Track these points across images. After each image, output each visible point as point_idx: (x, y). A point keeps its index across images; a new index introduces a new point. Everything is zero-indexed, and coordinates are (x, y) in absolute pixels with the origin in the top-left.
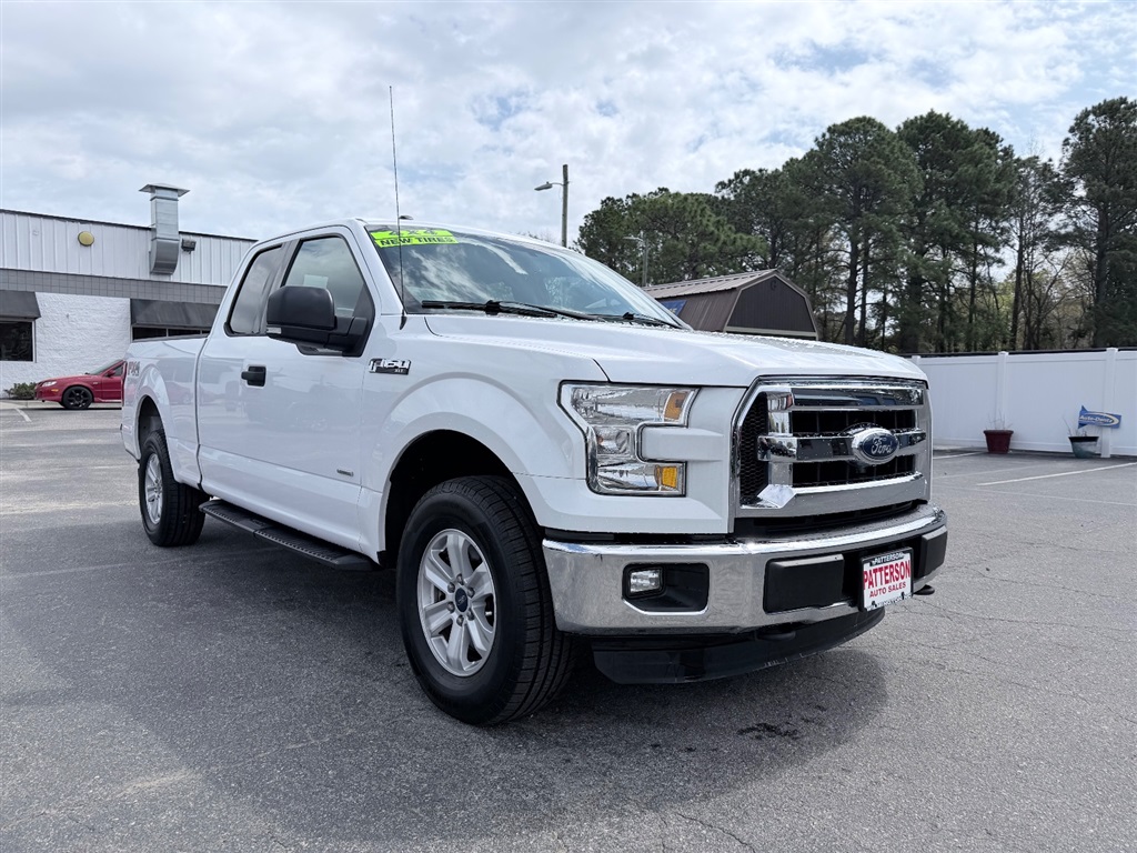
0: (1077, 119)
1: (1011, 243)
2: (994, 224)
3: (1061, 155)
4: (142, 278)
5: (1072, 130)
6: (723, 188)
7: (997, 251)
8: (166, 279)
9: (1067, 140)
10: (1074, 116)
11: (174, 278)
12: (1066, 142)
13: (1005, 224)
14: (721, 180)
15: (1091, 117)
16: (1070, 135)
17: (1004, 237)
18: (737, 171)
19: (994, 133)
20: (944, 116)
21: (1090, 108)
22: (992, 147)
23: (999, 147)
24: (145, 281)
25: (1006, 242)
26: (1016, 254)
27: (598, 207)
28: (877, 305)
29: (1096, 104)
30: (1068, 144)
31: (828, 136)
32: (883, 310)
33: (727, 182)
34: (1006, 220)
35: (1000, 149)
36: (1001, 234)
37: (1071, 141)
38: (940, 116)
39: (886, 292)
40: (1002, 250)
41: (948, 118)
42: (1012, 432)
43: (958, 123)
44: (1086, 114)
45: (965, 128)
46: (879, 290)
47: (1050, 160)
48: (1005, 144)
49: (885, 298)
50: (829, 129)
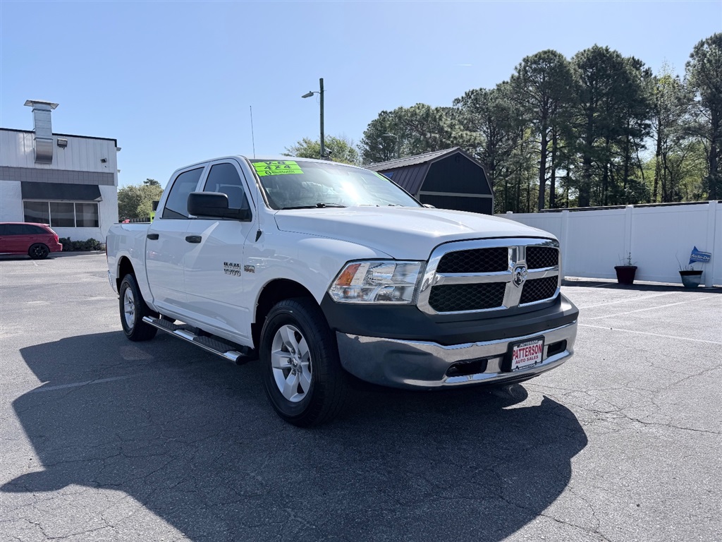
0: (695, 48)
1: (651, 135)
2: (639, 122)
3: (685, 73)
4: (29, 167)
5: (692, 56)
6: (458, 103)
7: (642, 140)
8: (46, 167)
9: (688, 63)
10: (694, 46)
11: (53, 166)
12: (688, 64)
13: (647, 122)
14: (456, 97)
15: (706, 46)
16: (690, 59)
17: (647, 131)
18: (467, 91)
19: (638, 60)
20: (604, 48)
21: (704, 40)
22: (638, 69)
23: (642, 69)
24: (31, 169)
25: (648, 134)
26: (656, 142)
27: (377, 117)
28: (562, 178)
29: (709, 37)
30: (690, 65)
31: (523, 64)
32: (567, 181)
33: (460, 98)
34: (649, 119)
35: (643, 70)
36: (645, 129)
37: (691, 64)
38: (602, 48)
39: (569, 170)
40: (645, 139)
41: (607, 50)
42: (636, 268)
43: (614, 52)
44: (702, 44)
45: (618, 56)
46: (564, 168)
47: (678, 76)
48: (646, 67)
49: (568, 174)
50: (524, 60)
